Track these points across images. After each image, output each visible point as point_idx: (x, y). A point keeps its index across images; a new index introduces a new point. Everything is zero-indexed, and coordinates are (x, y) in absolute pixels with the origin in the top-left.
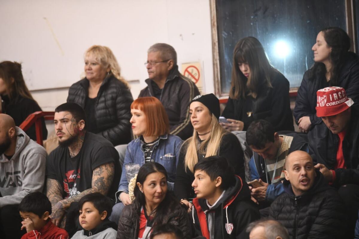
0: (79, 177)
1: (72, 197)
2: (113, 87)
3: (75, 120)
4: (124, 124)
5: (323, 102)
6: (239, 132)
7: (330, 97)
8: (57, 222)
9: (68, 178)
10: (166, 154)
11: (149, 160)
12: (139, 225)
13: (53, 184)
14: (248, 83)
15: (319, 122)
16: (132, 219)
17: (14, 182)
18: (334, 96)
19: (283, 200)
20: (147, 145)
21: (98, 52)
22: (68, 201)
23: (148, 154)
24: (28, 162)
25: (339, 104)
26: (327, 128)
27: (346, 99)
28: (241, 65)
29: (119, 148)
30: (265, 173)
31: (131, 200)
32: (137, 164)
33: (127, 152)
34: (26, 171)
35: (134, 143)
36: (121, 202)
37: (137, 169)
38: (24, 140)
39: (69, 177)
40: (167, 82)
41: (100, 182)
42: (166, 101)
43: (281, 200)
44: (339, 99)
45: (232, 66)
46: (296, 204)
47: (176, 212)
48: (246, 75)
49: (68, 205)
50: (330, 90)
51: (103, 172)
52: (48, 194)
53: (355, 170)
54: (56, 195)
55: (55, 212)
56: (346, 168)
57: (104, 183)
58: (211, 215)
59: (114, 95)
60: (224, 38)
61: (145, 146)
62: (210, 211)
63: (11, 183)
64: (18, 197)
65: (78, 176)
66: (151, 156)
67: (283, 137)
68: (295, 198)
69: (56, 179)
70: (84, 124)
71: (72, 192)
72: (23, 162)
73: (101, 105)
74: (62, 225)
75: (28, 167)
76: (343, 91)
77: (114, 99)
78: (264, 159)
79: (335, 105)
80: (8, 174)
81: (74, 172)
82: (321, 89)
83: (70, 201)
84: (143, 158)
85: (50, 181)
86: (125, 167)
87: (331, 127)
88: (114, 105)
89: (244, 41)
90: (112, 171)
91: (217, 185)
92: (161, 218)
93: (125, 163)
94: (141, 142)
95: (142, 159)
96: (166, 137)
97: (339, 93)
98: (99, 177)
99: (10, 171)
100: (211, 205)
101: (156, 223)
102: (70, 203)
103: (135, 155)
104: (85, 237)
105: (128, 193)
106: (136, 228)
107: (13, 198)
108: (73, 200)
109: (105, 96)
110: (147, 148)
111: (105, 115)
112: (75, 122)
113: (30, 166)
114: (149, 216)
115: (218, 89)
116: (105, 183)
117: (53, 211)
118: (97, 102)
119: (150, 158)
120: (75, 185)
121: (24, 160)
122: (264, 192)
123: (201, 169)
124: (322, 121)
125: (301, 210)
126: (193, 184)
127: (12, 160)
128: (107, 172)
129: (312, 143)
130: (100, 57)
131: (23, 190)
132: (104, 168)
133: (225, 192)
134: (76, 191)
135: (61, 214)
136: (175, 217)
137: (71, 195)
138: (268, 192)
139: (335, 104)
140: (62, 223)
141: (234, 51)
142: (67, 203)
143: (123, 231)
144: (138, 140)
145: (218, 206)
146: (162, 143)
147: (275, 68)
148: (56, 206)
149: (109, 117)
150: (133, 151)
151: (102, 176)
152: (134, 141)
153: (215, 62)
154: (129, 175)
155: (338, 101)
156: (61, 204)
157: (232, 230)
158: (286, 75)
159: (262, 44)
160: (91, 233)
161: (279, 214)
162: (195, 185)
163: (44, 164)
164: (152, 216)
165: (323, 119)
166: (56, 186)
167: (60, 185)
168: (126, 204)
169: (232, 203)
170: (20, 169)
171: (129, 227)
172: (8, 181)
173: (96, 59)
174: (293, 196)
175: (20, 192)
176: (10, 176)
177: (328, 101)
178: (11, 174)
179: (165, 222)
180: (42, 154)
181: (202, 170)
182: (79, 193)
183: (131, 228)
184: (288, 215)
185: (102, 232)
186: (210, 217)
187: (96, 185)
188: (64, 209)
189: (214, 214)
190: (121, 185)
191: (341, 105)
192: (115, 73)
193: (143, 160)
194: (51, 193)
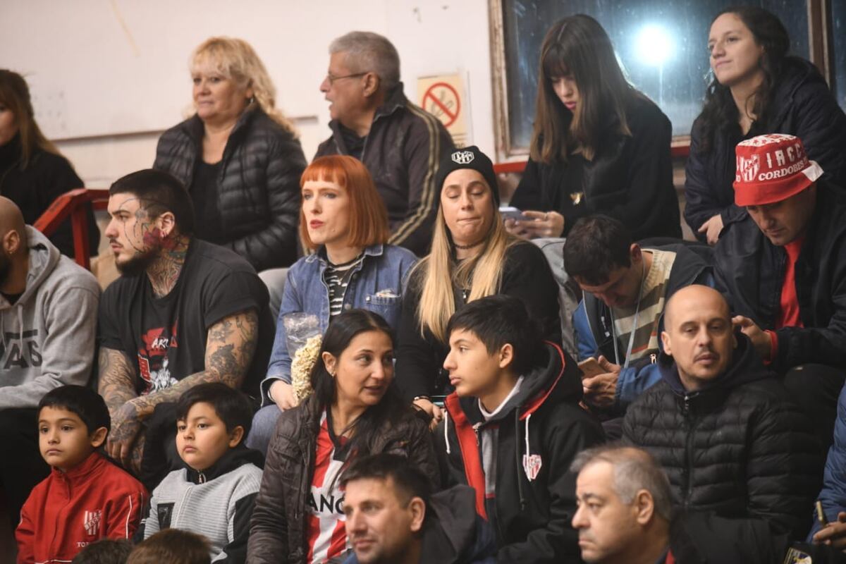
0: (175, 345)
1: (157, 391)
2: (260, 138)
3: (146, 213)
4: (285, 225)
5: (751, 171)
6: (552, 240)
7: (766, 159)
8: (123, 449)
9: (148, 346)
10: (380, 291)
11: (340, 306)
12: (314, 457)
13: (114, 362)
14: (575, 124)
15: (741, 216)
16: (299, 443)
17: (22, 357)
18: (776, 157)
19: (657, 397)
20: (336, 269)
21: (221, 51)
22: (150, 401)
23: (337, 291)
24: (56, 308)
25: (788, 176)
26: (760, 230)
27: (804, 162)
28: (558, 82)
29: (269, 277)
30: (611, 337)
31: (297, 399)
32: (310, 313)
33: (287, 287)
34: (51, 330)
35: (305, 265)
36: (273, 403)
37: (312, 325)
38: (48, 258)
39: (151, 344)
40: (376, 119)
41: (223, 356)
42: (375, 164)
43: (650, 399)
44: (788, 163)
45: (535, 84)
46: (686, 411)
47: (401, 427)
48: (569, 106)
49: (150, 409)
50: (767, 143)
51: (233, 332)
52: (102, 383)
53: (823, 332)
54: (120, 386)
55: (119, 425)
56: (802, 326)
57: (234, 358)
58: (489, 434)
59: (262, 156)
60: (519, 16)
61: (330, 272)
62: (488, 426)
63: (15, 358)
64: (33, 390)
65: (173, 343)
66: (343, 294)
67: (652, 253)
68: (685, 396)
69: (120, 350)
70: (174, 223)
71: (157, 380)
72: (45, 308)
73: (232, 180)
74: (135, 457)
75: (56, 319)
76: (797, 146)
77: (261, 165)
78: (607, 308)
79: (778, 179)
80: (9, 336)
81: (164, 332)
82: (745, 141)
83: (155, 401)
84: (325, 300)
85: (107, 355)
86: (283, 322)
87: (768, 230)
88: (262, 180)
89: (565, 25)
90: (251, 331)
91: (504, 364)
92: (367, 441)
93: (282, 311)
94: (320, 262)
95: (323, 303)
96: (379, 251)
97: (790, 149)
98: (222, 344)
99: (14, 331)
100: (489, 412)
101: (355, 453)
102: (153, 404)
103: (306, 292)
104: (189, 485)
105: (291, 384)
106: (308, 463)
107: (20, 391)
108: (160, 397)
109: (240, 159)
110: (336, 277)
111: (243, 202)
112: (147, 217)
113: (59, 319)
114: (340, 437)
115: (504, 138)
116: (237, 358)
117: (115, 425)
118: (222, 172)
119: (341, 299)
120: (165, 363)
121: (45, 303)
122: (610, 387)
123: (466, 325)
124: (748, 216)
125: (701, 425)
126: (447, 363)
127: (21, 304)
128: (241, 333)
129: (723, 266)
130: (227, 64)
131: (44, 374)
132: (233, 322)
133: (523, 381)
134: (168, 378)
135: (132, 431)
136: (399, 440)
137: (157, 387)
138: (622, 385)
139: (779, 176)
140: (134, 452)
141: (542, 48)
142: (146, 406)
143: (278, 468)
144: (314, 257)
145: (508, 412)
146: (371, 265)
147: (639, 90)
148: (122, 412)
149: (250, 209)
150: (301, 283)
151: (228, 342)
152: (304, 261)
153: (497, 74)
154: (293, 341)
155: (786, 169)
156: (132, 408)
157: (538, 471)
158: (663, 106)
159: (608, 32)
160: (204, 476)
161: (645, 433)
162: (452, 365)
163: (94, 315)
164: (346, 435)
165: (751, 212)
166: (119, 365)
167: (130, 363)
168: (284, 409)
169: (540, 407)
170: (37, 324)
171: (291, 461)
172: (9, 353)
173: (220, 67)
174: (680, 390)
175: (37, 379)
176: (13, 341)
177: (764, 168)
178: (17, 336)
179: (376, 450)
180: (88, 290)
181: (467, 330)
182: (174, 381)
183: (297, 463)
184: (669, 434)
185: (230, 473)
186: (486, 438)
187: (216, 363)
188: (140, 420)
189: (497, 432)
190: (273, 363)
191: (793, 177)
192: (262, 100)
193: (325, 306)
194: (109, 381)
